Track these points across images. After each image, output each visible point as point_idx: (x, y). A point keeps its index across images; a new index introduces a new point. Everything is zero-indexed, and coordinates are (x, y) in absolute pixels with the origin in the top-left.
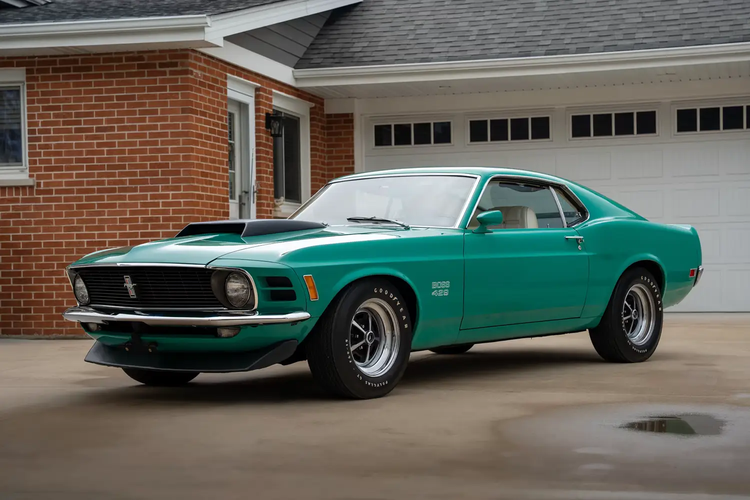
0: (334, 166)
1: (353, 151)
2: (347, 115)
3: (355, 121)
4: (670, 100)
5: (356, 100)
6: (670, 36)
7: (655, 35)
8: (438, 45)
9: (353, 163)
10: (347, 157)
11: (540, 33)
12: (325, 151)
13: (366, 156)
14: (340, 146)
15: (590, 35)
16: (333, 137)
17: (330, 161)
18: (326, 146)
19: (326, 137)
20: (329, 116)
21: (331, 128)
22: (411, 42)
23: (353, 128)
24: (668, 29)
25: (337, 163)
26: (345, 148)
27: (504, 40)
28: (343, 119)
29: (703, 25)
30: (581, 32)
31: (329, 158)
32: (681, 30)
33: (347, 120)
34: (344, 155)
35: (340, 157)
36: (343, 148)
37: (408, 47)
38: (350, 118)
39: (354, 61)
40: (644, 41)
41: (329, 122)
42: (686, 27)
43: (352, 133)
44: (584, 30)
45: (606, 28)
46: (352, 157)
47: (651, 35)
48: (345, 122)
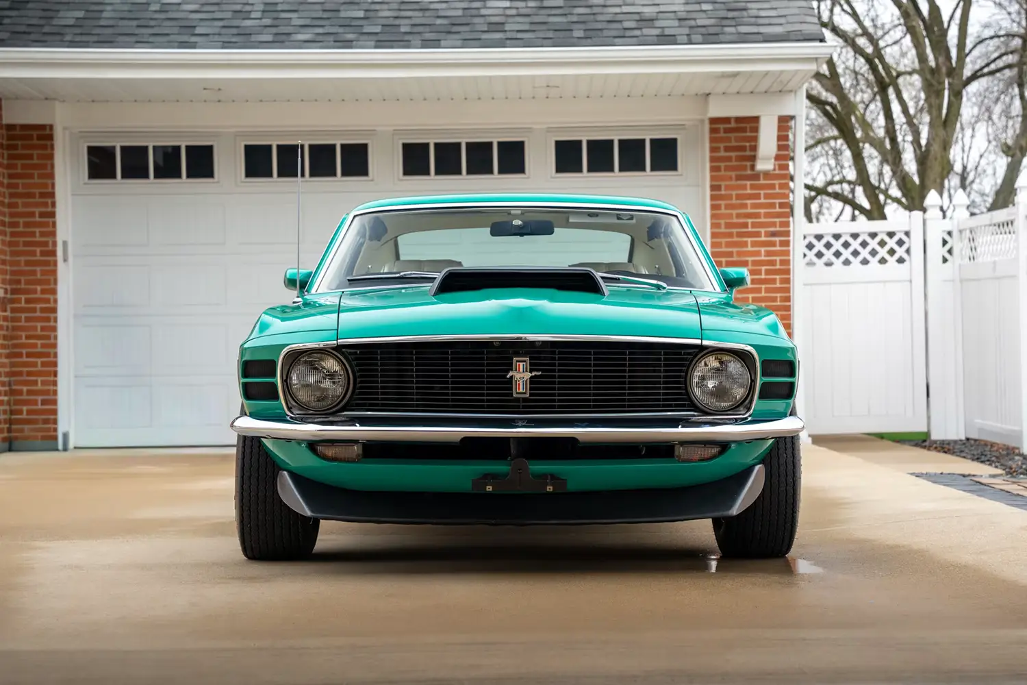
0: (20, 209)
1: (53, 185)
2: (43, 127)
3: (55, 138)
4: (545, 126)
5: (57, 104)
6: (556, 30)
7: (533, 27)
8: (203, 23)
9: (54, 205)
10: (42, 195)
11: (361, 14)
12: (5, 185)
13: (73, 195)
14: (31, 176)
15: (439, 21)
16: (19, 162)
17: (14, 200)
18: (6, 176)
19: (5, 162)
20: (11, 127)
21: (15, 147)
22: (157, 16)
23: (52, 147)
24: (552, 19)
25: (25, 205)
26: (41, 181)
27: (308, 22)
28: (35, 133)
29: (600, 18)
30: (423, 16)
31: (12, 195)
32: (568, 22)
33: (42, 136)
34: (37, 191)
35: (31, 195)
36: (36, 180)
37: (152, 23)
38: (48, 132)
39: (65, 39)
40: (520, 35)
41: (10, 138)
42: (575, 19)
43: (51, 157)
44: (427, 14)
45: (460, 13)
46: (52, 195)
47: (527, 27)
48: (40, 138)
